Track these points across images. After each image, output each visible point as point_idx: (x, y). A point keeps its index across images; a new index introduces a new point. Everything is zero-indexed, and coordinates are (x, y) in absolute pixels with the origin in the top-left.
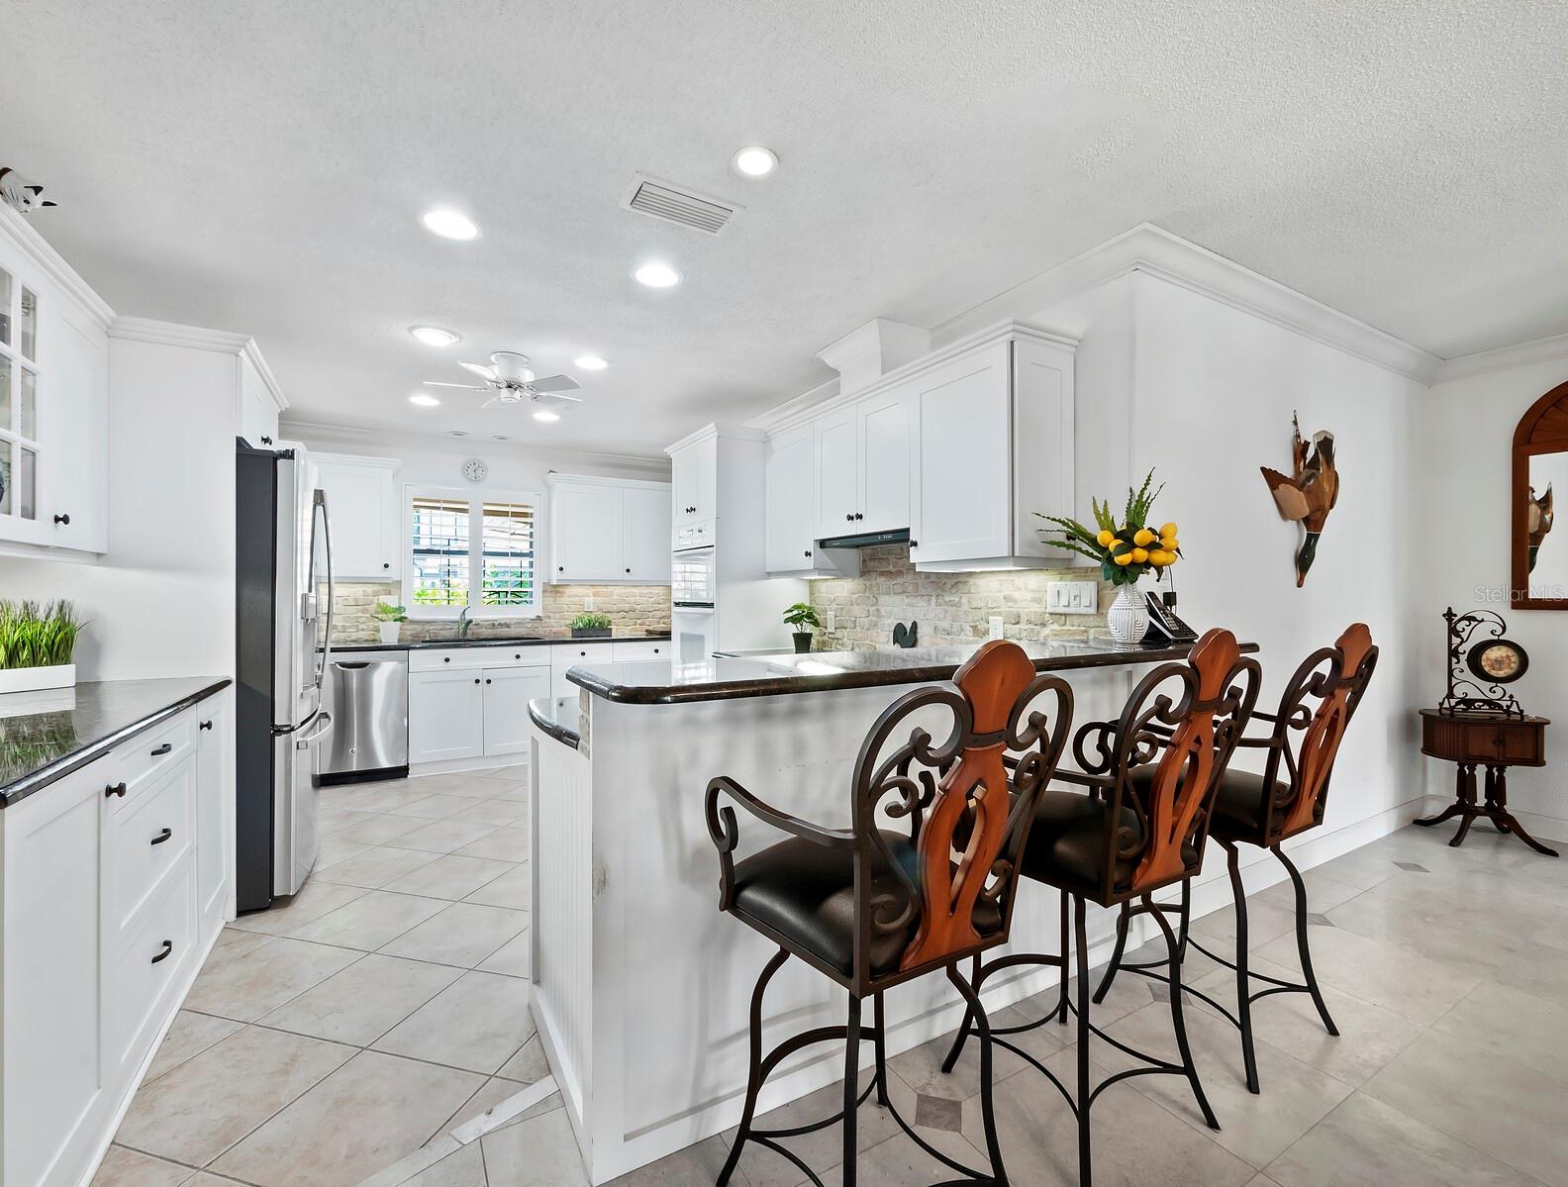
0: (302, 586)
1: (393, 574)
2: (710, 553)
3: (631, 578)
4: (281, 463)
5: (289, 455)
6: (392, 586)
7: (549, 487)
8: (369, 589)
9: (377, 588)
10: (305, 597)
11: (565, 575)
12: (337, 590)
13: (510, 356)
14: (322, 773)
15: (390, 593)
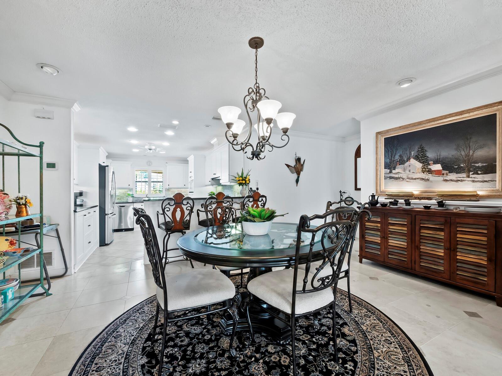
0: (110, 189)
1: (131, 187)
2: (193, 182)
3: (186, 187)
4: (106, 167)
5: (107, 166)
6: (131, 190)
7: (166, 166)
8: (126, 190)
9: (128, 190)
10: (110, 191)
11: (170, 187)
12: (117, 190)
13: (150, 144)
14: (115, 229)
15: (130, 191)
